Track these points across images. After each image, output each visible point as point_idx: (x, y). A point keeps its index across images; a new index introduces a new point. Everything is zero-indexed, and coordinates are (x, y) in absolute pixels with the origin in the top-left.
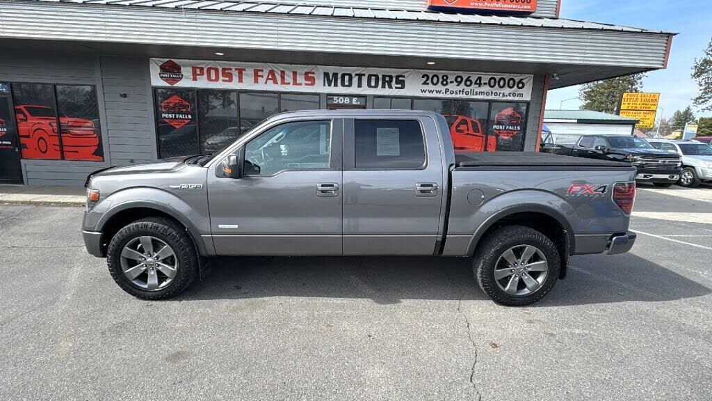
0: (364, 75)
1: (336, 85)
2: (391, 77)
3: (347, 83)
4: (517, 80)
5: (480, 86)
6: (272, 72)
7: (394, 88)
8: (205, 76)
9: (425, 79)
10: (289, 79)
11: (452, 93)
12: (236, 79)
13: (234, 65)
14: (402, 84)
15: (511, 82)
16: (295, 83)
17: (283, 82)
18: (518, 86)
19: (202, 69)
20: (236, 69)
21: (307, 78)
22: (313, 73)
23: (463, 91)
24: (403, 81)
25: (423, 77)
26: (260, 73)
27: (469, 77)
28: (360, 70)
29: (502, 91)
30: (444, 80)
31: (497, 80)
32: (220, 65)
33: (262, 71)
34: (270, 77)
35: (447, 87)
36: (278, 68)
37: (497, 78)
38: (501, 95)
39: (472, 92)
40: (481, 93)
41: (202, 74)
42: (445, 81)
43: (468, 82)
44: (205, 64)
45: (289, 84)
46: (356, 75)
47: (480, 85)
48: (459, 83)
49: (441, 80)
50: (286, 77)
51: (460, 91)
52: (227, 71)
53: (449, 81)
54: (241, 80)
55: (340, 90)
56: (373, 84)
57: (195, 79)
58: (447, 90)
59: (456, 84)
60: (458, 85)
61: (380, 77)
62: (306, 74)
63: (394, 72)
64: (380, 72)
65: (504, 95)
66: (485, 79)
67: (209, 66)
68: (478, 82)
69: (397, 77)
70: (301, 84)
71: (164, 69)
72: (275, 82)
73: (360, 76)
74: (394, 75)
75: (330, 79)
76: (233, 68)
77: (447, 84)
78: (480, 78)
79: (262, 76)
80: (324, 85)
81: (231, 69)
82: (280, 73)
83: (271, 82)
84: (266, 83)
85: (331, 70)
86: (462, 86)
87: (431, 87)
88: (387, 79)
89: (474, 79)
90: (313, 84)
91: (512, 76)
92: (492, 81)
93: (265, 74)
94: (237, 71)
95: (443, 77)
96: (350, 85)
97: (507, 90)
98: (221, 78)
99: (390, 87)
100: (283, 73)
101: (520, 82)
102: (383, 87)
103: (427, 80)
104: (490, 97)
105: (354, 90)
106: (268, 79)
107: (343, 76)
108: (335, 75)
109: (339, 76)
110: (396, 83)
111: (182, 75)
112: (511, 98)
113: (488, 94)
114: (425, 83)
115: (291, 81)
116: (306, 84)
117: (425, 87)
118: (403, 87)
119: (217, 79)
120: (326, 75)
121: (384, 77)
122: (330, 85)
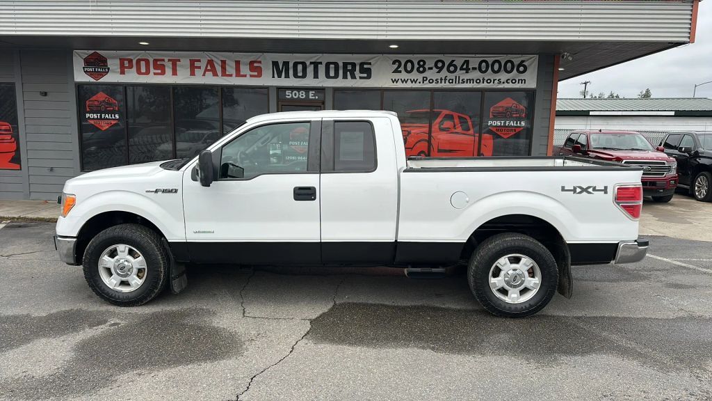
0: (321, 63)
1: (287, 76)
2: (354, 65)
3: (300, 74)
4: (517, 62)
5: (467, 72)
6: (211, 62)
7: (357, 77)
8: (134, 69)
9: (396, 66)
10: (231, 69)
11: (431, 81)
12: (169, 71)
13: (165, 56)
14: (367, 73)
15: (509, 65)
16: (238, 74)
17: (224, 74)
18: (518, 70)
19: (130, 61)
20: (169, 60)
21: (252, 68)
22: (260, 62)
23: (445, 79)
24: (370, 69)
25: (394, 63)
26: (197, 64)
27: (453, 61)
28: (316, 57)
29: (497, 76)
30: (420, 66)
31: (490, 63)
32: (151, 56)
33: (199, 61)
34: (209, 68)
35: (424, 75)
36: (217, 57)
37: (490, 61)
38: (496, 82)
39: (458, 80)
40: (469, 81)
41: (131, 67)
42: (422, 68)
43: (452, 67)
44: (134, 55)
45: (231, 75)
46: (311, 63)
47: (467, 70)
48: (440, 69)
49: (416, 66)
50: (227, 67)
51: (441, 79)
52: (158, 63)
53: (426, 67)
54: (175, 73)
55: (292, 82)
56: (332, 74)
57: (122, 72)
58: (424, 79)
59: (435, 70)
60: (439, 72)
61: (341, 65)
62: (251, 63)
63: (357, 59)
64: (340, 59)
65: (500, 82)
66: (474, 62)
67: (138, 58)
68: (465, 67)
69: (362, 64)
70: (245, 76)
71: (88, 62)
72: (215, 74)
73: (316, 65)
74: (357, 62)
75: (279, 69)
76: (166, 59)
77: (424, 71)
78: (467, 62)
79: (199, 68)
80: (273, 77)
81: (163, 60)
82: (220, 63)
83: (209, 74)
84: (204, 75)
85: (281, 58)
86: (444, 73)
87: (404, 75)
88: (349, 67)
89: (459, 62)
90: (260, 75)
91: (509, 57)
92: (484, 64)
93: (203, 64)
94: (171, 62)
95: (419, 63)
96: (304, 76)
97: (503, 76)
98: (152, 70)
99: (353, 77)
100: (224, 62)
101: (521, 64)
102: (345, 77)
103: (399, 66)
104: (481, 86)
105: (309, 81)
106: (206, 70)
107: (296, 65)
108: (286, 64)
109: (291, 65)
110: (361, 72)
111: (109, 69)
112: (510, 86)
113: (478, 81)
114: (396, 71)
115: (234, 72)
116: (251, 76)
117: (397, 76)
118: (369, 77)
119: (147, 72)
120: (275, 64)
121: (345, 65)
122: (280, 76)
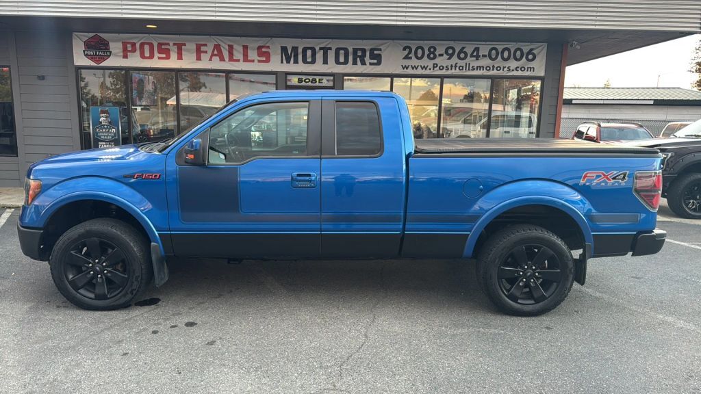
0: (330, 49)
1: (296, 62)
2: (364, 51)
3: (309, 60)
4: (526, 50)
5: (477, 59)
6: (217, 47)
7: (368, 63)
8: (138, 53)
9: (406, 52)
10: (238, 54)
11: (441, 68)
12: (174, 55)
13: (171, 40)
14: (378, 59)
15: (518, 53)
16: (246, 59)
17: (231, 59)
18: (527, 58)
19: (134, 45)
20: (174, 44)
21: (260, 54)
22: (268, 47)
23: (456, 66)
24: (380, 55)
25: (404, 49)
26: (203, 48)
27: (464, 48)
28: (325, 43)
29: (507, 64)
30: (431, 52)
31: (500, 51)
32: (155, 40)
33: (206, 45)
34: (216, 52)
35: (435, 61)
36: (224, 44)
37: (500, 48)
38: (506, 69)
39: (468, 67)
40: (480, 68)
41: (134, 50)
42: (432, 55)
43: (462, 55)
44: (138, 39)
45: (238, 61)
46: (321, 49)
47: (477, 57)
48: (451, 56)
49: (427, 52)
50: (235, 53)
51: (452, 66)
52: (163, 47)
53: (437, 53)
54: (180, 58)
55: (301, 67)
56: (342, 59)
57: (125, 56)
58: (435, 66)
59: (446, 56)
60: (449, 59)
61: (351, 50)
62: (259, 48)
63: (367, 45)
64: (351, 45)
65: (509, 70)
66: (484, 50)
67: (142, 41)
68: (475, 54)
69: (372, 50)
70: (253, 61)
71: (88, 45)
72: (222, 59)
73: (326, 50)
74: (368, 48)
75: (288, 55)
76: (171, 44)
77: (435, 58)
78: (477, 49)
79: (206, 52)
80: (282, 62)
81: (168, 44)
82: (227, 47)
83: (216, 59)
84: (210, 60)
85: (290, 43)
86: (455, 60)
87: (414, 62)
88: (360, 53)
89: (469, 50)
90: (268, 60)
91: (519, 45)
92: (494, 52)
93: (209, 49)
94: (176, 47)
95: (429, 50)
96: (313, 62)
97: (513, 64)
98: (156, 55)
99: (363, 63)
100: (231, 48)
101: (530, 52)
102: (355, 63)
103: (410, 52)
104: (491, 73)
105: (319, 67)
106: (213, 55)
107: (305, 50)
108: (295, 49)
109: (300, 50)
110: (371, 59)
111: (111, 52)
112: (519, 73)
113: (488, 68)
114: (407, 57)
115: (241, 57)
116: (259, 61)
117: (407, 63)
118: (379, 63)
119: (152, 57)
120: (284, 49)
121: (355, 51)
122: (288, 62)
